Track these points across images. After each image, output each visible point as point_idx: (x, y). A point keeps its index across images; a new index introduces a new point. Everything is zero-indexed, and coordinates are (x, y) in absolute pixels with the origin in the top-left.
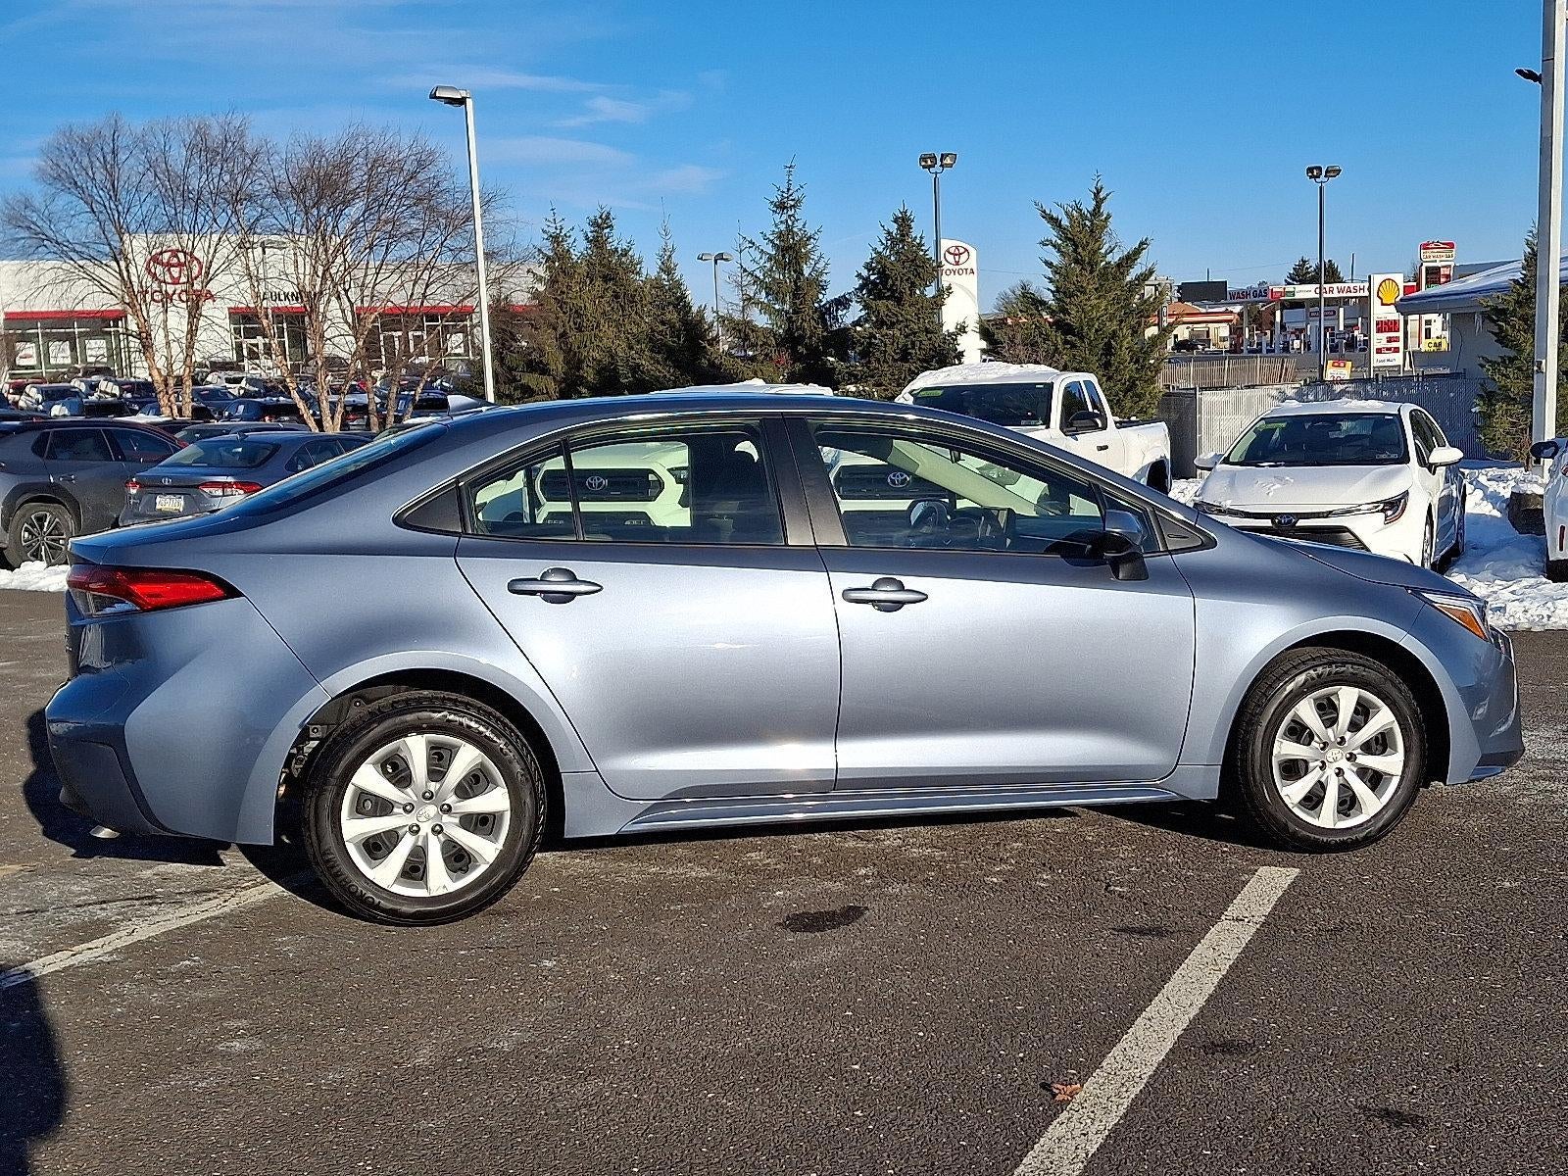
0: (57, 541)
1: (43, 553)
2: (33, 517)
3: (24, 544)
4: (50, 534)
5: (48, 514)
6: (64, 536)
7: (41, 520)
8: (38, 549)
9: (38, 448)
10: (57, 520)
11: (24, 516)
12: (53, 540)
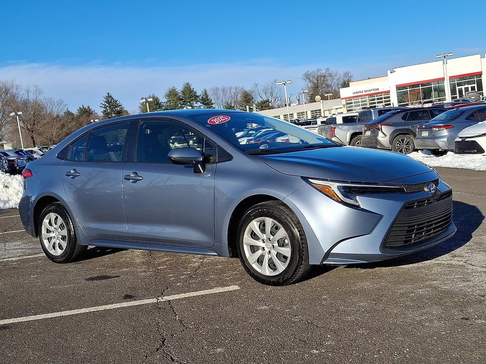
0: (409, 147)
1: (403, 151)
2: (400, 139)
3: (397, 148)
4: (406, 145)
5: (405, 138)
6: (411, 145)
7: (403, 140)
8: (402, 150)
9: (404, 118)
10: (409, 140)
11: (397, 139)
12: (407, 147)
